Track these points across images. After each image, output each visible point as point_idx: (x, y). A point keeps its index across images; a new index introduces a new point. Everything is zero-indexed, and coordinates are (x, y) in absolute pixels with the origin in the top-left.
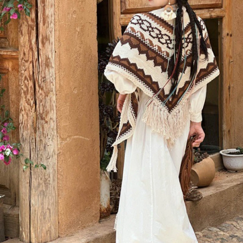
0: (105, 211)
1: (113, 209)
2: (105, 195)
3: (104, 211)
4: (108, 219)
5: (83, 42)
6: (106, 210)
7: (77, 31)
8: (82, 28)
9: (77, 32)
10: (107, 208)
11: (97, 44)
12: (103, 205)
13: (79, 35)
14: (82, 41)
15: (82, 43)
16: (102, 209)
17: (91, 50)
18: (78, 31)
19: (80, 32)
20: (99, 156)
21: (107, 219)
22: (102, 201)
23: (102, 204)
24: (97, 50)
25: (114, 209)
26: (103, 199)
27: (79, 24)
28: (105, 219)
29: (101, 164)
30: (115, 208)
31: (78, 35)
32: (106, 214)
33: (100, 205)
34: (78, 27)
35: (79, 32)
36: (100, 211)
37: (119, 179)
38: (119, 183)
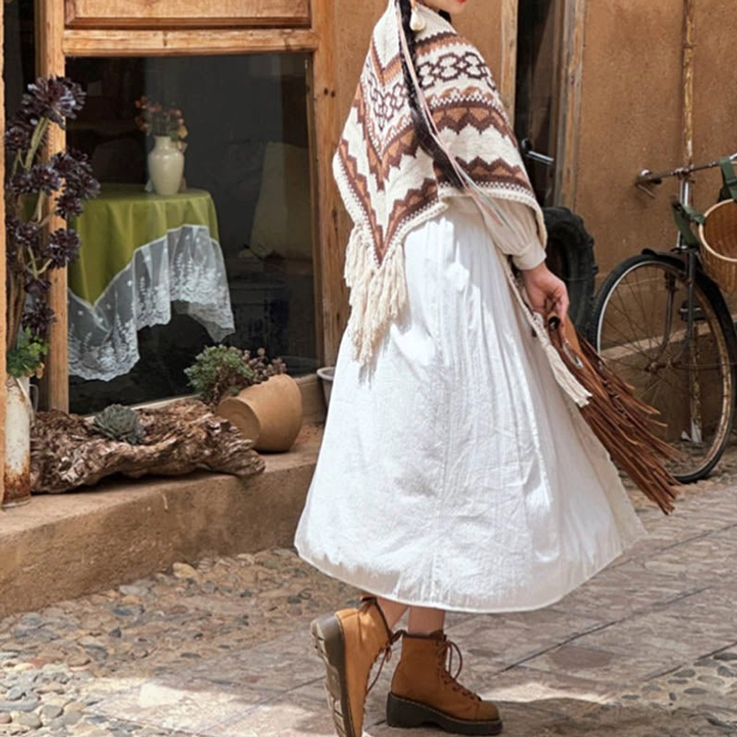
0: (18, 483)
1: (37, 481)
2: (19, 441)
3: (15, 481)
4: (25, 502)
6: (21, 480)
10: (23, 474)
12: (13, 468)
16: (10, 476)
20: (4, 338)
21: (21, 503)
22: (9, 456)
23: (8, 464)
25: (40, 483)
26: (14, 451)
28: (17, 502)
29: (8, 359)
30: (43, 480)
32: (19, 490)
33: (6, 467)
36: (5, 480)
37: (53, 410)
38: (54, 419)
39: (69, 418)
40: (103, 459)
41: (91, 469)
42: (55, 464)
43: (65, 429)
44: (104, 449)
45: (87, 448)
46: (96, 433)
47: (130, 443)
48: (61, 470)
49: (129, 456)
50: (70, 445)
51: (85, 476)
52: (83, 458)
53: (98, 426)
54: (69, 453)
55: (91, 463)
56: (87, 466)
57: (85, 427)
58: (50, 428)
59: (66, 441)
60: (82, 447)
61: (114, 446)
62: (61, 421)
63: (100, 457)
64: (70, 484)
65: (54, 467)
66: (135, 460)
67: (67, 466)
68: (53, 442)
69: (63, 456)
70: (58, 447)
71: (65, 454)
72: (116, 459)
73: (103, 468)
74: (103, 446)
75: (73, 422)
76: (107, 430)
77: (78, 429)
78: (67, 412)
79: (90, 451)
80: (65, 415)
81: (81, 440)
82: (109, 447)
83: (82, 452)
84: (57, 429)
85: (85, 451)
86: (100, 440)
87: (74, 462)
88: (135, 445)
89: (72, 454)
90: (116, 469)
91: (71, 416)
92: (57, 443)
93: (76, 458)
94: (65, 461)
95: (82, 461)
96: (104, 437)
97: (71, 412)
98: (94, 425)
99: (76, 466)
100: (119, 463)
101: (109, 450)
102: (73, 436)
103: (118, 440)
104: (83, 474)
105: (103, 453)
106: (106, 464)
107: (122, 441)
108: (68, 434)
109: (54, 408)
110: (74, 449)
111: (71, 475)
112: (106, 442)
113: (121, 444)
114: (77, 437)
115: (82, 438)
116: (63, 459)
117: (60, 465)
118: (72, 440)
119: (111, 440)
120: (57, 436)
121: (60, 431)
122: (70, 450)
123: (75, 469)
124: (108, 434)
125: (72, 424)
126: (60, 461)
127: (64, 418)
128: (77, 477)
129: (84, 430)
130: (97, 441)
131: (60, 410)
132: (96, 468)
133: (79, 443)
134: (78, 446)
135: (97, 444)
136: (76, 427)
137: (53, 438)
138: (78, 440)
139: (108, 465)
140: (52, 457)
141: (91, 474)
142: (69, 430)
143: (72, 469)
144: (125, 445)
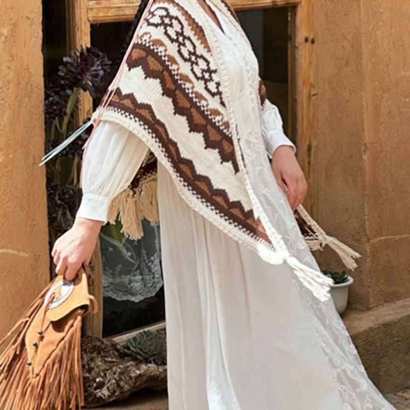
5: (15, 57)
7: (3, 34)
8: (12, 29)
9: (3, 38)
11: (42, 61)
13: (7, 43)
14: (12, 56)
15: (13, 59)
17: (30, 73)
18: (5, 34)
19: (9, 37)
24: (42, 73)
27: (6, 21)
31: (4, 43)
34: (4, 27)
35: (6, 37)
37: (89, 336)
38: (90, 345)
39: (103, 343)
40: (133, 379)
41: (122, 388)
42: (91, 384)
43: (99, 353)
44: (134, 371)
45: (119, 370)
46: (127, 355)
47: (156, 364)
48: (95, 389)
49: (155, 375)
50: (104, 367)
51: (116, 394)
52: (115, 379)
53: (129, 349)
54: (102, 374)
55: (122, 383)
56: (118, 385)
57: (118, 351)
58: (86, 352)
59: (100, 363)
60: (114, 369)
61: (144, 367)
62: (95, 346)
63: (131, 378)
64: (104, 400)
65: (90, 386)
66: (159, 378)
67: (100, 386)
68: (89, 365)
69: (98, 377)
70: (93, 368)
71: (99, 375)
72: (144, 379)
73: (133, 387)
74: (134, 369)
75: (107, 346)
76: (137, 353)
77: (111, 352)
78: (101, 338)
79: (121, 373)
80: (100, 340)
81: (114, 362)
82: (139, 369)
83: (115, 373)
84: (92, 353)
85: (117, 373)
86: (132, 363)
87: (106, 382)
88: (161, 365)
89: (105, 375)
90: (143, 386)
91: (104, 340)
92: (92, 365)
93: (108, 378)
94: (99, 381)
95: (114, 381)
96: (134, 359)
97: (103, 337)
98: (125, 347)
99: (109, 385)
100: (146, 381)
101: (138, 372)
102: (106, 359)
103: (147, 362)
104: (115, 392)
105: (133, 375)
106: (136, 383)
107: (150, 362)
108: (102, 357)
109: (90, 334)
110: (107, 370)
111: (104, 392)
112: (137, 364)
113: (150, 365)
114: (110, 359)
115: (114, 360)
116: (98, 380)
117: (95, 385)
118: (105, 362)
119: (141, 362)
120: (92, 360)
121: (94, 355)
122: (103, 371)
123: (108, 388)
124: (138, 357)
125: (105, 348)
126: (95, 382)
127: (98, 344)
128: (110, 394)
129: (116, 353)
130: (129, 364)
131: (94, 336)
132: (127, 387)
133: (111, 364)
134: (111, 368)
135: (129, 367)
136: (110, 350)
137: (88, 361)
138: (110, 362)
139: (138, 384)
140: (88, 377)
141: (121, 393)
142: (102, 354)
143: (105, 388)
144: (152, 366)
